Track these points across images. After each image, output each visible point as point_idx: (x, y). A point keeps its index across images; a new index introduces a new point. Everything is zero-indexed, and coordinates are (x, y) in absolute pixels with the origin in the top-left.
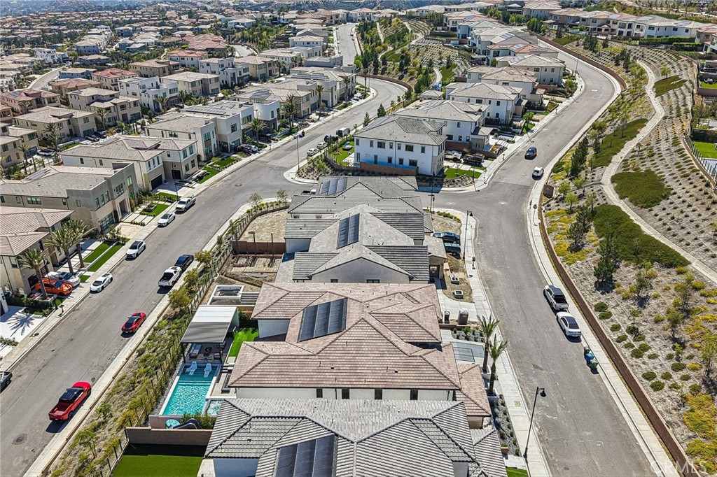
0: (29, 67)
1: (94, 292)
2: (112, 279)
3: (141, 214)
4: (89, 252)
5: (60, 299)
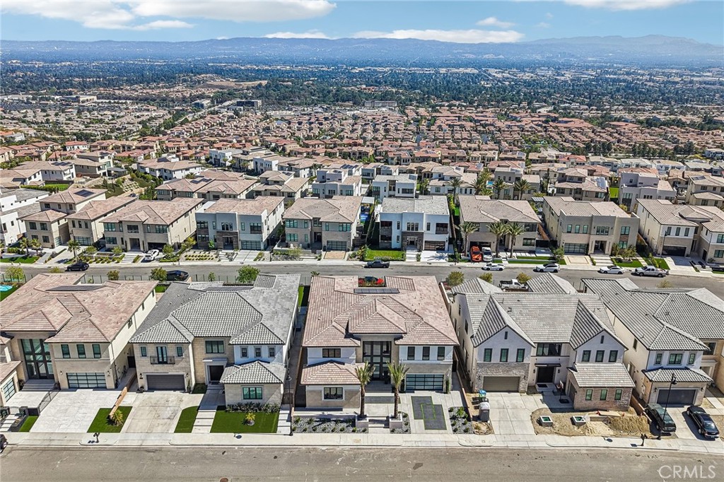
1: (483, 269)
2: (501, 269)
3: (612, 260)
4: (533, 255)
5: (469, 261)
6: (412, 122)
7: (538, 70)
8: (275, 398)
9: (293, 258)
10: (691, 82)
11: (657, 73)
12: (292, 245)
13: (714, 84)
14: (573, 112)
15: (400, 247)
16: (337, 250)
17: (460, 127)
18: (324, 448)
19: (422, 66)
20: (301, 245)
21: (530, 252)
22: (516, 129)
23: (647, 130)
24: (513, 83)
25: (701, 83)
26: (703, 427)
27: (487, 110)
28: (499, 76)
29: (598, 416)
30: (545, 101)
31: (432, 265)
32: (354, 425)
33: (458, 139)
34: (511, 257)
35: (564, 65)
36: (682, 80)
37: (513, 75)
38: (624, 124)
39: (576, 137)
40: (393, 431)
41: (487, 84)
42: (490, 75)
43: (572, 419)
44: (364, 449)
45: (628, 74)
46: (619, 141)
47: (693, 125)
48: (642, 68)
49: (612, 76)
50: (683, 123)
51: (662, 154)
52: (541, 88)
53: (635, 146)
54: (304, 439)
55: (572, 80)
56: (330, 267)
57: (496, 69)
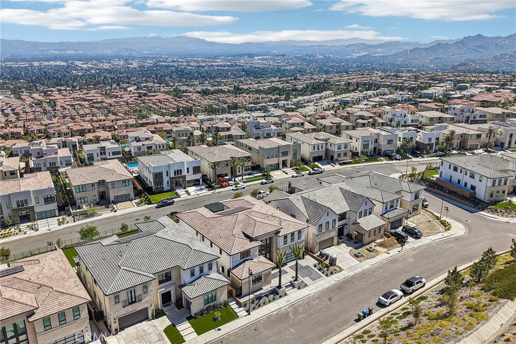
0: (385, 101)
1: (233, 190)
2: (244, 188)
3: (293, 169)
4: (252, 176)
5: (220, 188)
6: (34, 105)
7: (112, 62)
8: (223, 297)
9: (92, 215)
10: (212, 66)
11: (191, 61)
12: (84, 206)
13: (224, 66)
14: (153, 89)
15: (170, 189)
16: (122, 202)
17: (80, 106)
18: (276, 313)
19: (16, 61)
20: (92, 204)
21: (249, 174)
22: (123, 103)
23: (207, 97)
24: (97, 71)
25: (217, 66)
26: (416, 233)
27: (90, 92)
28: (85, 66)
29: (376, 244)
30: (129, 83)
31: (200, 195)
32: (277, 294)
33: (83, 114)
34: (242, 179)
35: (129, 57)
36: (206, 65)
37: (95, 65)
38: (191, 94)
39: (166, 105)
40: (299, 288)
41: (78, 73)
42: (77, 66)
43: (367, 249)
44: (295, 303)
45: (173, 61)
46: (194, 105)
47: (229, 91)
48: (181, 58)
49: (164, 64)
50: (224, 91)
51: (223, 111)
52: (120, 73)
53: (206, 107)
54: (259, 313)
55: (139, 67)
56: (130, 215)
57: (80, 61)
